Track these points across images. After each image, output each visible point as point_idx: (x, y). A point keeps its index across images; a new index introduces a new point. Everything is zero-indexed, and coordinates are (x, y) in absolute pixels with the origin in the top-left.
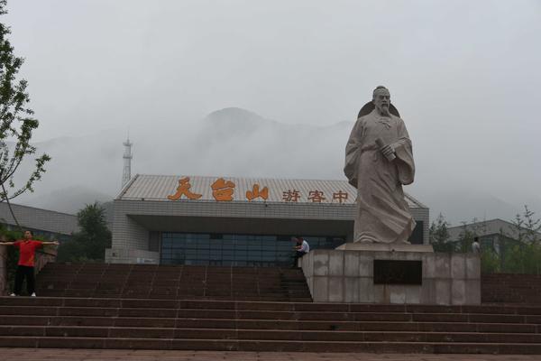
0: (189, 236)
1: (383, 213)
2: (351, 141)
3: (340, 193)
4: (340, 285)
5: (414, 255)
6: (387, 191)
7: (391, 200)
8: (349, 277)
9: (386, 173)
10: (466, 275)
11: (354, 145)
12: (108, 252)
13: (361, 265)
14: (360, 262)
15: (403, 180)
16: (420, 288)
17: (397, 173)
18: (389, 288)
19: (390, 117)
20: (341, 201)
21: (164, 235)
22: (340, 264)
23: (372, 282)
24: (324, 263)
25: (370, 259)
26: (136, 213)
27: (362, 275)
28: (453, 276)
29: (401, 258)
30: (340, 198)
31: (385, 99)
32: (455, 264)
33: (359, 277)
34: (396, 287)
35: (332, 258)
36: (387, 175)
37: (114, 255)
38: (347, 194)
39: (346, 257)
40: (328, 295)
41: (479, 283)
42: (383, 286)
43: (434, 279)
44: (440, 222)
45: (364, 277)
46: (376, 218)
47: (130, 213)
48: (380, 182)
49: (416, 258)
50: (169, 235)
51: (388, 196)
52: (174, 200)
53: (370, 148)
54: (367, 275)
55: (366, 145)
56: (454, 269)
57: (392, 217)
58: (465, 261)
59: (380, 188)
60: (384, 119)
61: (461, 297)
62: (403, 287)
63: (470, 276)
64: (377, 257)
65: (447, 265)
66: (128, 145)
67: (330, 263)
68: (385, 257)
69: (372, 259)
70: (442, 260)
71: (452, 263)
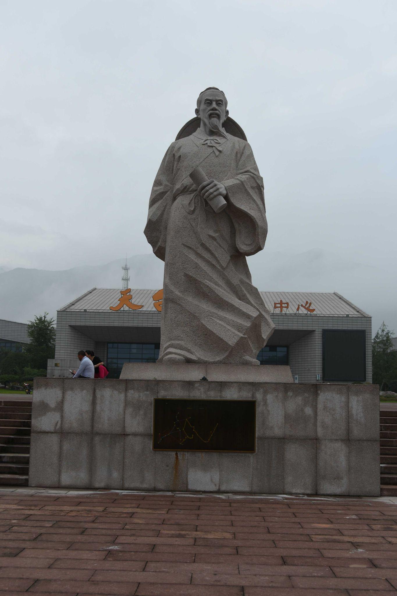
0: (134, 346)
1: (205, 306)
2: (157, 183)
3: (281, 303)
4: (85, 452)
5: (240, 390)
6: (213, 266)
7: (221, 282)
8: (104, 435)
9: (212, 233)
10: (349, 430)
11: (160, 189)
12: (50, 363)
13: (129, 410)
14: (127, 404)
15: (243, 248)
16: (251, 459)
17: (233, 233)
18: (186, 457)
19: (224, 137)
20: (281, 311)
21: (110, 345)
22: (86, 407)
23: (150, 444)
24: (53, 405)
25: (148, 398)
26: (78, 324)
27: (129, 430)
28: (320, 432)
29: (213, 395)
30: (281, 307)
31: (214, 105)
32: (325, 408)
33: (125, 435)
34: (201, 456)
35: (69, 395)
36: (213, 238)
37: (56, 365)
38: (287, 303)
39: (98, 394)
40: (60, 474)
41: (377, 447)
42: (173, 454)
43: (283, 440)
44: (383, 331)
45: (135, 435)
46: (193, 317)
47: (73, 324)
48: (201, 251)
49: (245, 395)
50: (115, 345)
51: (215, 276)
52: (116, 311)
53: (185, 190)
54: (141, 429)
55: (178, 186)
56: (323, 417)
57: (221, 313)
58: (348, 403)
59: (199, 262)
60: (211, 140)
61: (338, 478)
62: (215, 457)
63: (356, 432)
64: (163, 394)
65: (308, 411)
66: (126, 269)
67: (67, 407)
68: (178, 394)
69: (151, 399)
70: (299, 400)
71: (320, 406)
